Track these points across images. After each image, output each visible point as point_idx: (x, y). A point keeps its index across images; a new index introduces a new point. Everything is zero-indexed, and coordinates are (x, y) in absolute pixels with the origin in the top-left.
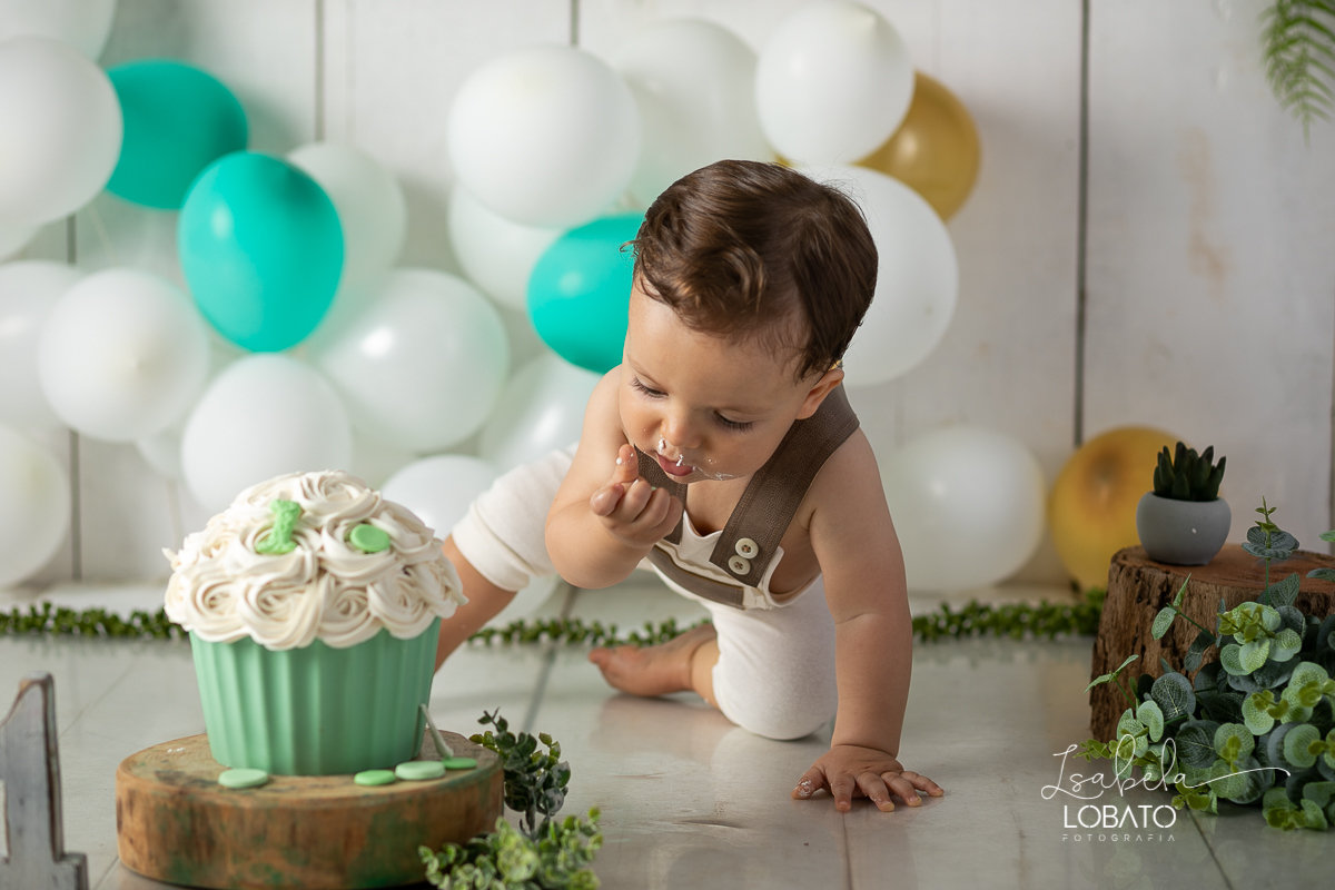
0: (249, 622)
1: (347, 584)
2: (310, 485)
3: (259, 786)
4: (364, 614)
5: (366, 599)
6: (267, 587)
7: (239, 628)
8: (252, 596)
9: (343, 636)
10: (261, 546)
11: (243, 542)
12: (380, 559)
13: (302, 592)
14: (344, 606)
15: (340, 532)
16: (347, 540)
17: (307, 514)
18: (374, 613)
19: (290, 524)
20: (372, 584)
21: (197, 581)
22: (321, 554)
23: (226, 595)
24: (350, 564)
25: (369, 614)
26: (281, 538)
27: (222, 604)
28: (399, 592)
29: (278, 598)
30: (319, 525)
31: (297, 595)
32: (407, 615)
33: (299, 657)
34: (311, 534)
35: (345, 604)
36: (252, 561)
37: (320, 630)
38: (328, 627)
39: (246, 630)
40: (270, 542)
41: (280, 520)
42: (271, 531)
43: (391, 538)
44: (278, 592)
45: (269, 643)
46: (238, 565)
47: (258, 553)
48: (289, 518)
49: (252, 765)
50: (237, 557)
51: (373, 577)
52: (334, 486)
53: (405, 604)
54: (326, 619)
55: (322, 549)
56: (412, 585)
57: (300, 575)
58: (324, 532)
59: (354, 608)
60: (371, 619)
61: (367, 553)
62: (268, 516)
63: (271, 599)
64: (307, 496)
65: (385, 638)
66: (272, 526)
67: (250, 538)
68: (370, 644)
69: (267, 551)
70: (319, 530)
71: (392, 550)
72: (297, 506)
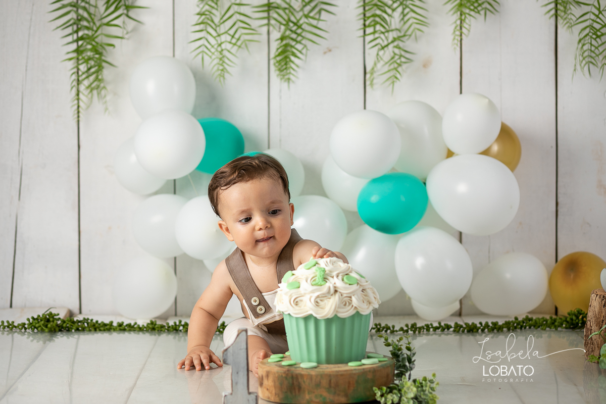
0: (312, 309)
1: (345, 295)
2: (327, 262)
3: (315, 367)
4: (351, 306)
5: (351, 301)
6: (318, 297)
7: (307, 312)
8: (313, 300)
9: (346, 313)
10: (314, 283)
11: (307, 281)
12: (355, 287)
13: (330, 298)
14: (344, 303)
15: (340, 277)
16: (343, 280)
17: (327, 272)
18: (354, 305)
19: (323, 275)
20: (353, 295)
21: (291, 296)
22: (335, 285)
23: (301, 301)
24: (345, 288)
25: (353, 306)
26: (321, 280)
27: (300, 304)
28: (362, 298)
29: (321, 300)
30: (332, 276)
31: (328, 299)
32: (365, 306)
33: (329, 321)
34: (330, 279)
35: (346, 302)
36: (312, 288)
37: (337, 312)
38: (340, 310)
39: (310, 312)
40: (317, 282)
41: (319, 274)
42: (317, 278)
43: (357, 280)
44: (321, 299)
45: (318, 316)
46: (306, 290)
47: (312, 285)
48: (322, 273)
49: (310, 361)
50: (306, 287)
51: (353, 293)
52: (334, 262)
53: (364, 302)
54: (339, 307)
55: (335, 283)
56: (366, 296)
57: (329, 292)
58: (335, 277)
59: (347, 304)
60: (353, 307)
61: (350, 285)
62: (314, 273)
63: (319, 301)
64: (326, 266)
65: (358, 314)
66: (316, 276)
67: (309, 281)
68: (353, 317)
69: (316, 285)
70: (333, 277)
71: (358, 284)
72: (325, 269)
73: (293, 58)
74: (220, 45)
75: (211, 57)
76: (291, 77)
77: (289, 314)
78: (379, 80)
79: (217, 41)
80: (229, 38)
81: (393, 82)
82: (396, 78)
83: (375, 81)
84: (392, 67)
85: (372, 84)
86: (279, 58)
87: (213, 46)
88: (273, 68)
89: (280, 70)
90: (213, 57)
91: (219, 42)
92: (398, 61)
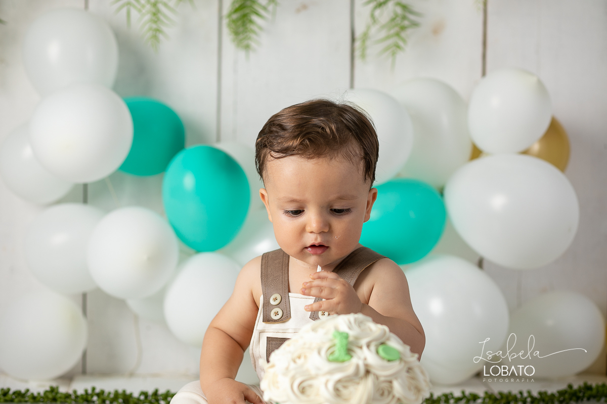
0: (328, 401)
1: (382, 379)
2: (350, 322)
4: (390, 397)
5: (391, 387)
6: (339, 381)
8: (330, 386)
10: (331, 358)
11: (319, 353)
12: (396, 366)
13: (358, 384)
14: (381, 392)
15: (373, 347)
16: (377, 352)
17: (351, 339)
18: (397, 396)
19: (346, 344)
20: (395, 379)
21: (294, 378)
22: (365, 362)
23: (311, 386)
24: (382, 367)
25: (393, 397)
26: (343, 352)
28: (407, 383)
29: (344, 387)
30: (360, 345)
31: (356, 386)
32: (412, 395)
34: (358, 351)
35: (384, 390)
36: (328, 366)
40: (337, 354)
41: (339, 343)
42: (335, 348)
43: (399, 353)
44: (344, 384)
46: (318, 369)
47: (329, 361)
48: (345, 342)
50: (316, 363)
51: (395, 376)
52: (361, 323)
53: (410, 389)
54: (374, 399)
55: (365, 359)
56: (412, 379)
57: (356, 374)
58: (364, 348)
59: (386, 393)
60: (395, 400)
61: (389, 361)
62: (331, 340)
63: (341, 389)
64: (350, 328)
66: (334, 345)
67: (323, 352)
69: (336, 361)
70: (361, 348)
71: (401, 359)
72: (347, 334)
73: (254, 17)
75: (140, 11)
76: (252, 43)
78: (373, 50)
81: (394, 53)
82: (398, 47)
83: (369, 51)
84: (393, 31)
85: (363, 56)
86: (235, 16)
88: (225, 30)
89: (236, 33)
90: (144, 11)
92: (400, 25)
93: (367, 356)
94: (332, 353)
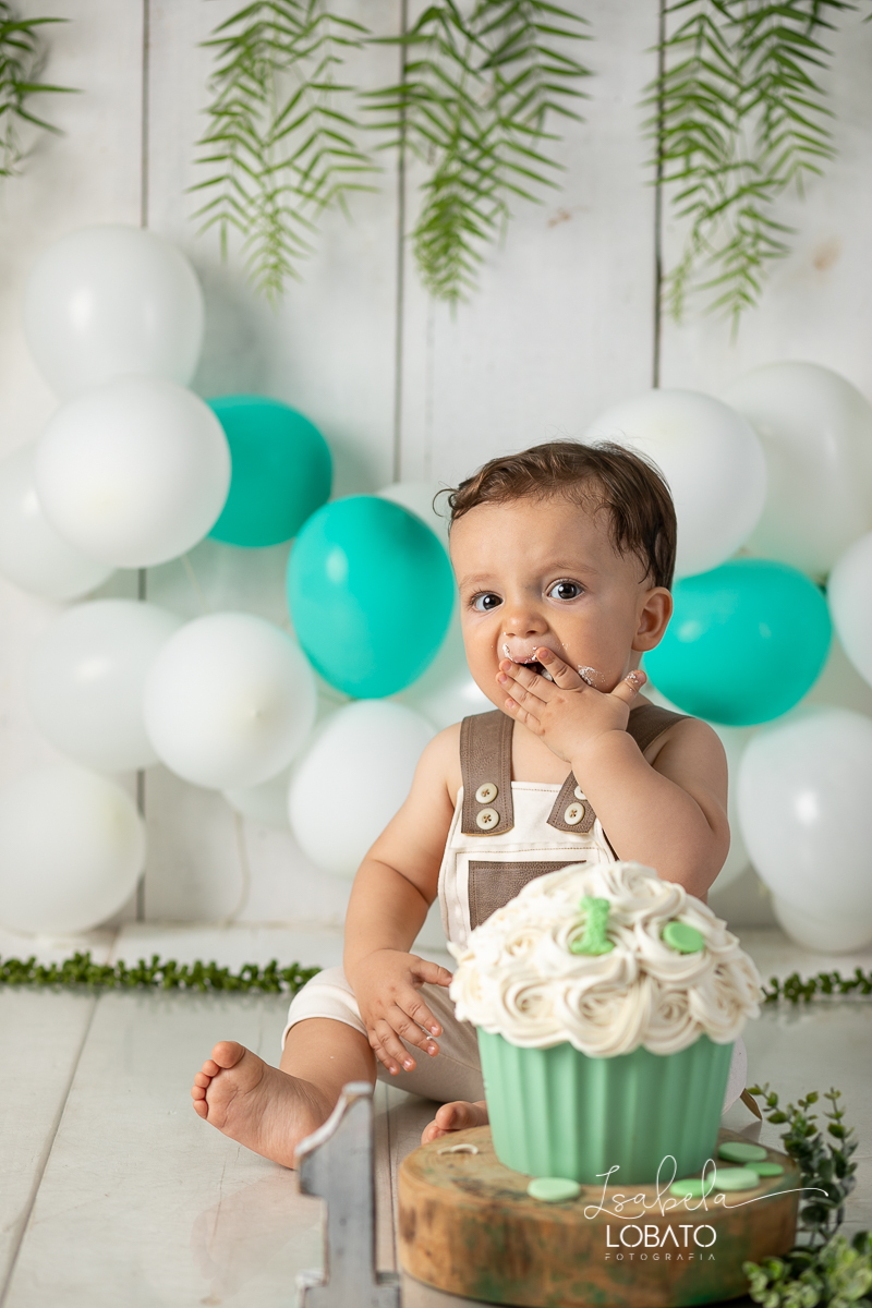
0: (569, 1027)
1: (669, 987)
2: (613, 879)
3: (575, 1199)
4: (684, 1020)
5: (686, 1002)
6: (590, 991)
7: (555, 1032)
8: (574, 999)
9: (670, 1042)
10: (576, 947)
11: (555, 938)
12: (696, 963)
13: (624, 996)
14: (666, 1011)
15: (653, 928)
16: (662, 937)
17: (614, 911)
18: (696, 1017)
19: (605, 923)
20: (694, 987)
21: (507, 984)
22: (639, 956)
23: (538, 998)
24: (672, 967)
25: (690, 1019)
26: (598, 938)
27: (534, 1007)
28: (717, 994)
29: (599, 1001)
30: (630, 923)
31: (620, 1000)
32: (725, 1016)
33: (618, 1065)
34: (625, 933)
35: (671, 1008)
36: (570, 963)
37: (646, 1037)
38: (655, 1033)
39: (564, 1036)
40: (586, 941)
41: (593, 918)
42: (584, 929)
43: (703, 937)
44: (599, 996)
45: (587, 1049)
46: (552, 967)
47: (573, 953)
48: (602, 917)
50: (549, 956)
51: (693, 981)
52: (635, 879)
53: (722, 1005)
54: (653, 1025)
55: (639, 950)
56: (726, 984)
57: (621, 978)
58: (638, 929)
59: (676, 1013)
60: (692, 1024)
61: (682, 953)
62: (577, 914)
63: (592, 1004)
64: (612, 891)
65: (705, 1041)
66: (582, 923)
67: (562, 936)
68: (688, 1053)
69: (585, 952)
70: (631, 928)
71: (705, 949)
72: (607, 902)
73: (466, 236)
74: (270, 198)
75: (245, 230)
76: (462, 287)
77: (499, 1035)
78: (695, 302)
79: (263, 185)
80: (294, 179)
81: (736, 309)
82: (745, 297)
83: (687, 302)
84: (735, 265)
85: (677, 312)
86: (427, 237)
87: (252, 202)
88: (411, 262)
89: (432, 268)
90: (254, 230)
91: (270, 189)
92: (751, 252)
93: (642, 944)
94: (578, 939)
